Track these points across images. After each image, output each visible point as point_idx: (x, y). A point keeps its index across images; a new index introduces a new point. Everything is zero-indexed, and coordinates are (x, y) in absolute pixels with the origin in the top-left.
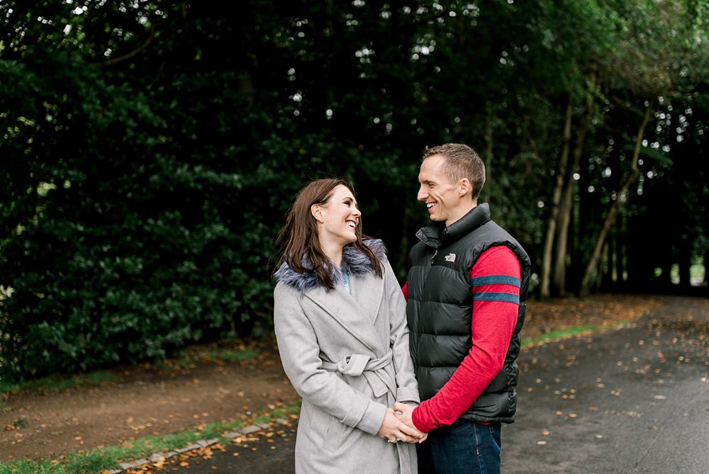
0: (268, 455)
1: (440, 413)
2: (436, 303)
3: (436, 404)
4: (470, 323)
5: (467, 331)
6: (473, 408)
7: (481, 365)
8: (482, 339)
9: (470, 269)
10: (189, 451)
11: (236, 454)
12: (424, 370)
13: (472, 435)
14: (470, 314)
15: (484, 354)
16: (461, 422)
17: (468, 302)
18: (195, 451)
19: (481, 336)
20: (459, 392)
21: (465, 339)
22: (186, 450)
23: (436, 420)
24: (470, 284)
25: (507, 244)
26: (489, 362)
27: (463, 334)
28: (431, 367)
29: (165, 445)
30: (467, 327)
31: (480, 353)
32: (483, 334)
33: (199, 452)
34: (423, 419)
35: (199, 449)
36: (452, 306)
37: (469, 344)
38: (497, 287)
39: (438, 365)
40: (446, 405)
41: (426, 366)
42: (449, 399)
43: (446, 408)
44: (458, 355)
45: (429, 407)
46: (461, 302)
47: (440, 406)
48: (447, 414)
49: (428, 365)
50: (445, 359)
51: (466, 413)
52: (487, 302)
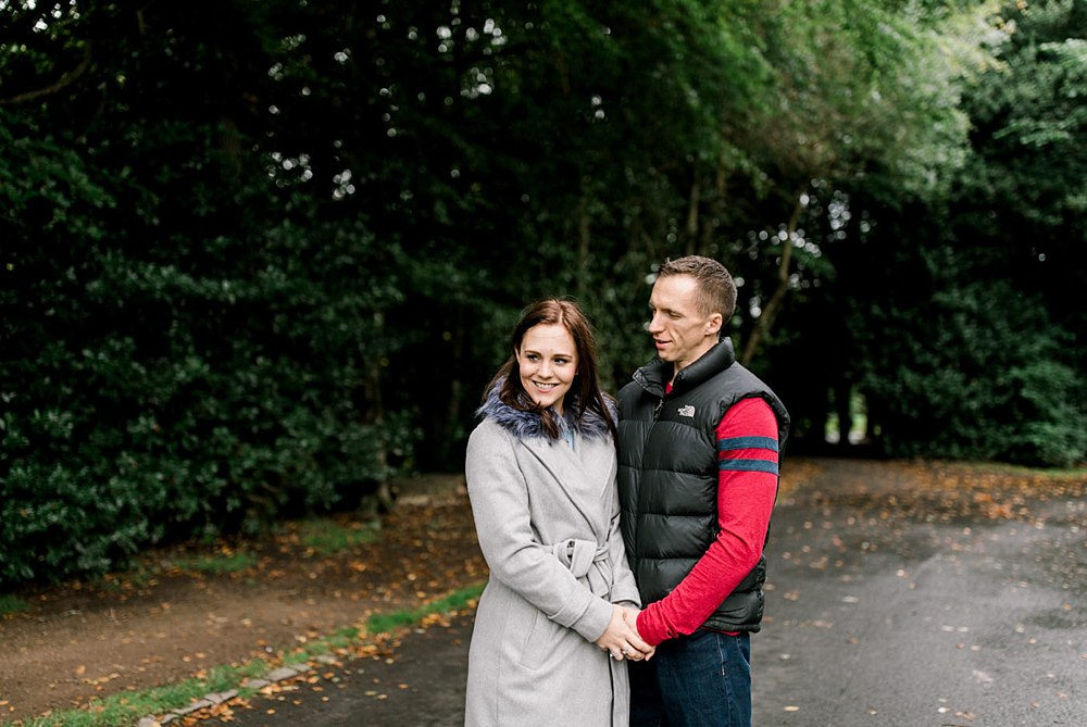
0: (321, 710)
1: (677, 618)
2: (668, 473)
3: (671, 606)
4: (715, 499)
5: (712, 511)
7: (734, 555)
8: (735, 522)
9: (715, 427)
10: (195, 711)
11: (271, 712)
12: (650, 564)
13: (715, 650)
14: (715, 487)
15: (738, 541)
16: (704, 631)
17: (712, 472)
18: (204, 710)
19: (733, 517)
20: (703, 591)
21: (707, 520)
22: (191, 709)
23: (671, 628)
24: (715, 447)
25: (762, 395)
26: (745, 552)
27: (705, 514)
28: (660, 558)
29: (156, 704)
30: (710, 505)
31: (732, 539)
32: (735, 514)
33: (211, 711)
34: (653, 626)
35: (210, 707)
36: (691, 477)
37: (715, 527)
38: (754, 451)
39: (670, 556)
40: (684, 607)
41: (652, 558)
42: (689, 600)
43: (684, 612)
44: (698, 542)
45: (661, 610)
46: (702, 471)
47: (676, 608)
48: (685, 620)
49: (656, 556)
50: (679, 548)
51: (709, 620)
52: (740, 472)
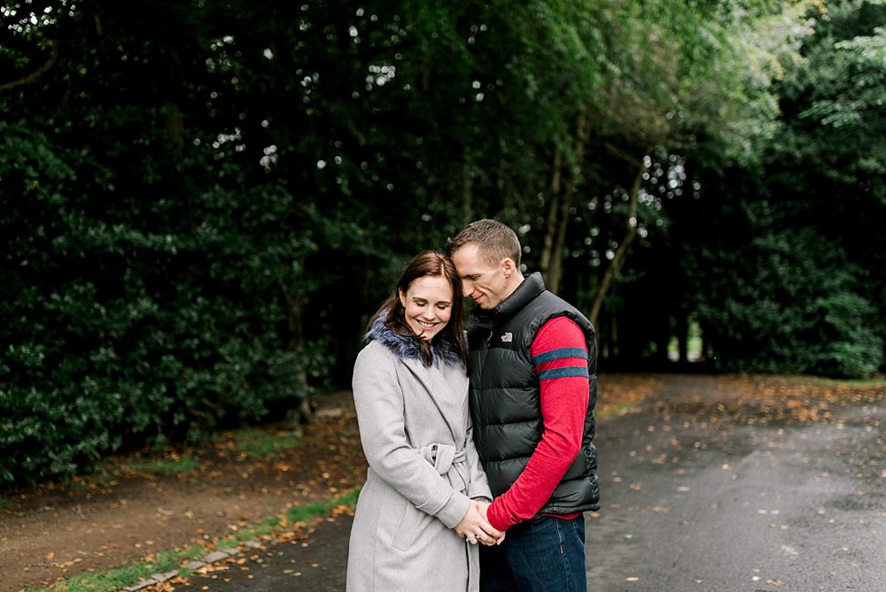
0: (247, 586)
1: (517, 506)
2: (498, 390)
3: (512, 497)
4: (539, 405)
6: (553, 500)
7: (557, 448)
8: (554, 421)
9: (529, 347)
10: (143, 588)
11: (205, 588)
12: (493, 465)
13: (555, 533)
15: (558, 436)
16: (545, 518)
18: (150, 588)
19: (552, 418)
20: (535, 481)
22: (139, 587)
23: (514, 515)
25: (566, 314)
26: (564, 444)
27: (532, 419)
28: (501, 460)
29: (111, 583)
30: (535, 411)
31: (553, 436)
32: (554, 415)
33: (157, 588)
34: (499, 515)
35: (155, 585)
36: (516, 390)
37: (541, 429)
38: (563, 361)
39: (509, 457)
40: (523, 497)
41: (495, 460)
42: (525, 490)
43: (523, 500)
44: (531, 443)
45: (504, 501)
46: (525, 384)
47: (517, 499)
48: (525, 508)
49: (498, 459)
50: (516, 449)
52: (554, 380)
